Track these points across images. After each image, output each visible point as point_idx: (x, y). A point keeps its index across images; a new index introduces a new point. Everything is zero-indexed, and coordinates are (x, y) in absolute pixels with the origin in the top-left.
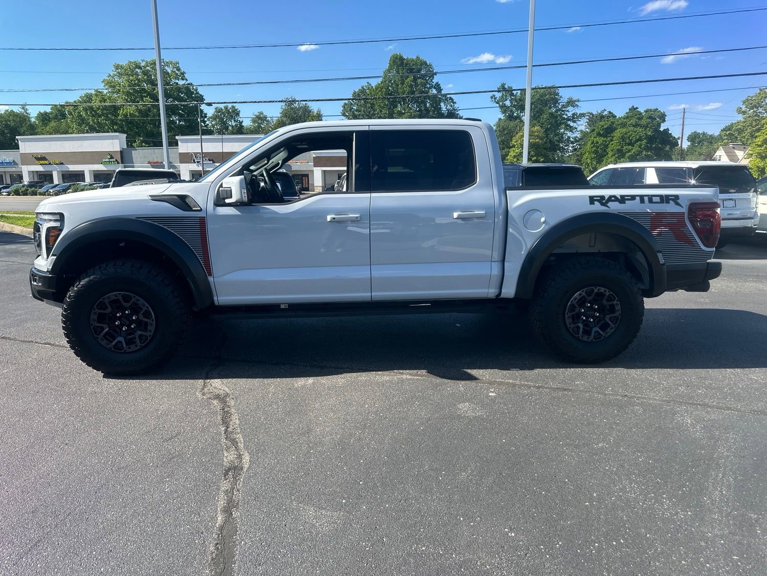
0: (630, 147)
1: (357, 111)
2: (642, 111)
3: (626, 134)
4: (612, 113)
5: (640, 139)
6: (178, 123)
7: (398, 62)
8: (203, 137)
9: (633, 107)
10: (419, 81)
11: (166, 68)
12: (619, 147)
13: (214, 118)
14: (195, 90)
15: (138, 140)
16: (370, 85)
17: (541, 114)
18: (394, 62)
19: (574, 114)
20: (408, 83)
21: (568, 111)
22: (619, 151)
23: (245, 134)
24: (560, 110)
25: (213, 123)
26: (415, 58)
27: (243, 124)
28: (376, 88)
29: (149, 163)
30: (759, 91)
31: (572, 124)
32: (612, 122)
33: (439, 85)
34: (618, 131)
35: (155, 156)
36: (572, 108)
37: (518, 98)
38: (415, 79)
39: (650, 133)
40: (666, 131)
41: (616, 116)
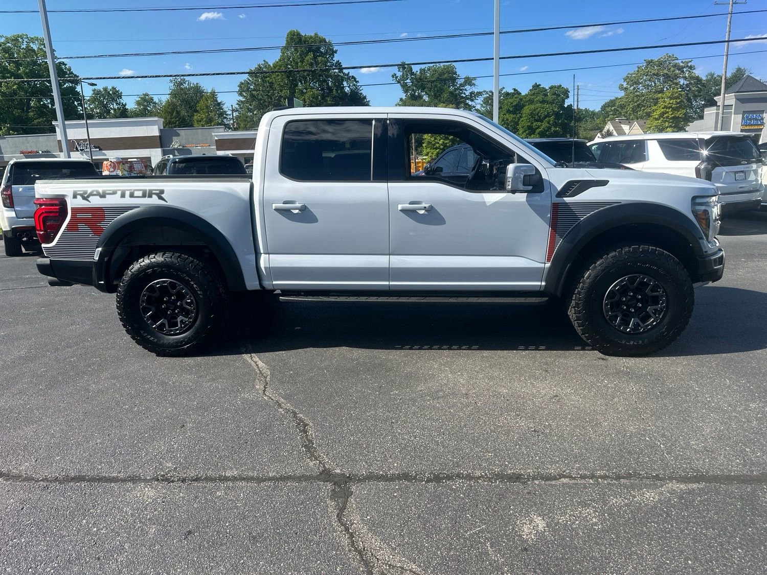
0: (539, 123)
1: (254, 90)
2: (547, 88)
3: (535, 110)
4: (517, 90)
5: (548, 116)
6: (50, 107)
7: (295, 39)
8: (88, 122)
9: (536, 84)
10: (320, 59)
11: (31, 45)
12: (529, 124)
13: (93, 100)
14: (68, 70)
15: (4, 127)
16: (267, 63)
17: (442, 93)
18: (291, 39)
19: (471, 93)
20: (308, 61)
21: (466, 90)
22: (530, 127)
23: (130, 117)
24: (458, 89)
25: (91, 106)
26: (313, 35)
27: (127, 107)
28: (274, 66)
29: (22, 153)
30: (637, 69)
31: (470, 103)
32: (520, 99)
33: (340, 63)
34: (527, 107)
35: (28, 145)
36: (470, 87)
37: (418, 77)
38: (315, 58)
39: (556, 109)
40: (570, 106)
41: (521, 93)
